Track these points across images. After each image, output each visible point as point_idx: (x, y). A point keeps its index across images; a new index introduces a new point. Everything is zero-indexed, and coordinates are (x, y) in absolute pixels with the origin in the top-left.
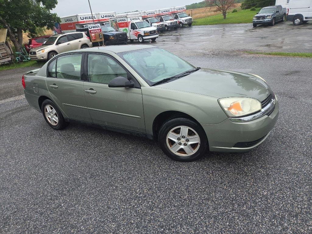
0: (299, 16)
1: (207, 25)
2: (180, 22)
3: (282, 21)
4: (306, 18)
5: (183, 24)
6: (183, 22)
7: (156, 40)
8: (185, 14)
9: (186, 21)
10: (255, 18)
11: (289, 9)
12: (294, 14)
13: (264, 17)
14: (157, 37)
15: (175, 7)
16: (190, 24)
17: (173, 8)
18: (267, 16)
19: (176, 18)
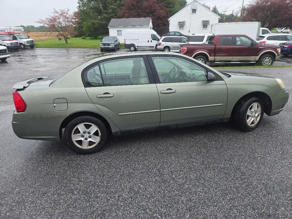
0: (133, 45)
1: (52, 48)
2: (21, 44)
3: (119, 48)
4: (137, 47)
5: (24, 45)
6: (24, 43)
7: (7, 60)
8: (23, 36)
9: (27, 42)
10: (102, 45)
11: (125, 40)
12: (129, 43)
13: (108, 44)
14: (9, 57)
15: (11, 28)
16: (32, 46)
17: (9, 28)
18: (111, 44)
19: (15, 38)
